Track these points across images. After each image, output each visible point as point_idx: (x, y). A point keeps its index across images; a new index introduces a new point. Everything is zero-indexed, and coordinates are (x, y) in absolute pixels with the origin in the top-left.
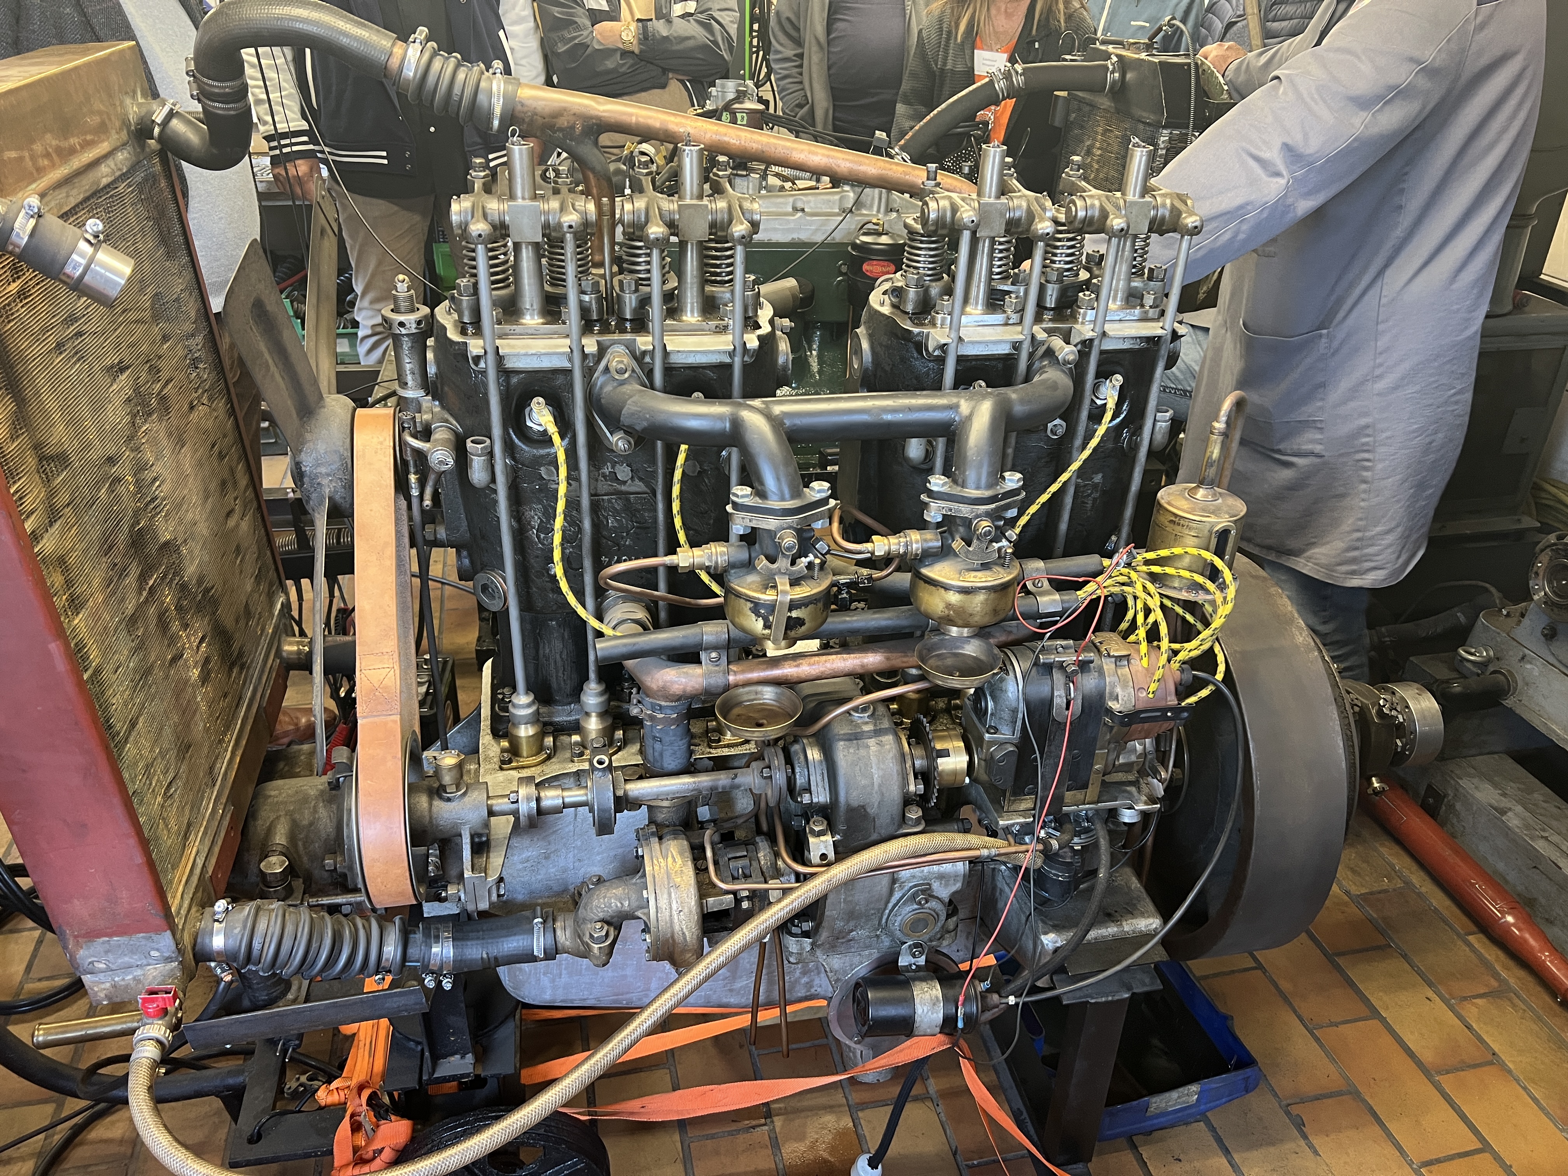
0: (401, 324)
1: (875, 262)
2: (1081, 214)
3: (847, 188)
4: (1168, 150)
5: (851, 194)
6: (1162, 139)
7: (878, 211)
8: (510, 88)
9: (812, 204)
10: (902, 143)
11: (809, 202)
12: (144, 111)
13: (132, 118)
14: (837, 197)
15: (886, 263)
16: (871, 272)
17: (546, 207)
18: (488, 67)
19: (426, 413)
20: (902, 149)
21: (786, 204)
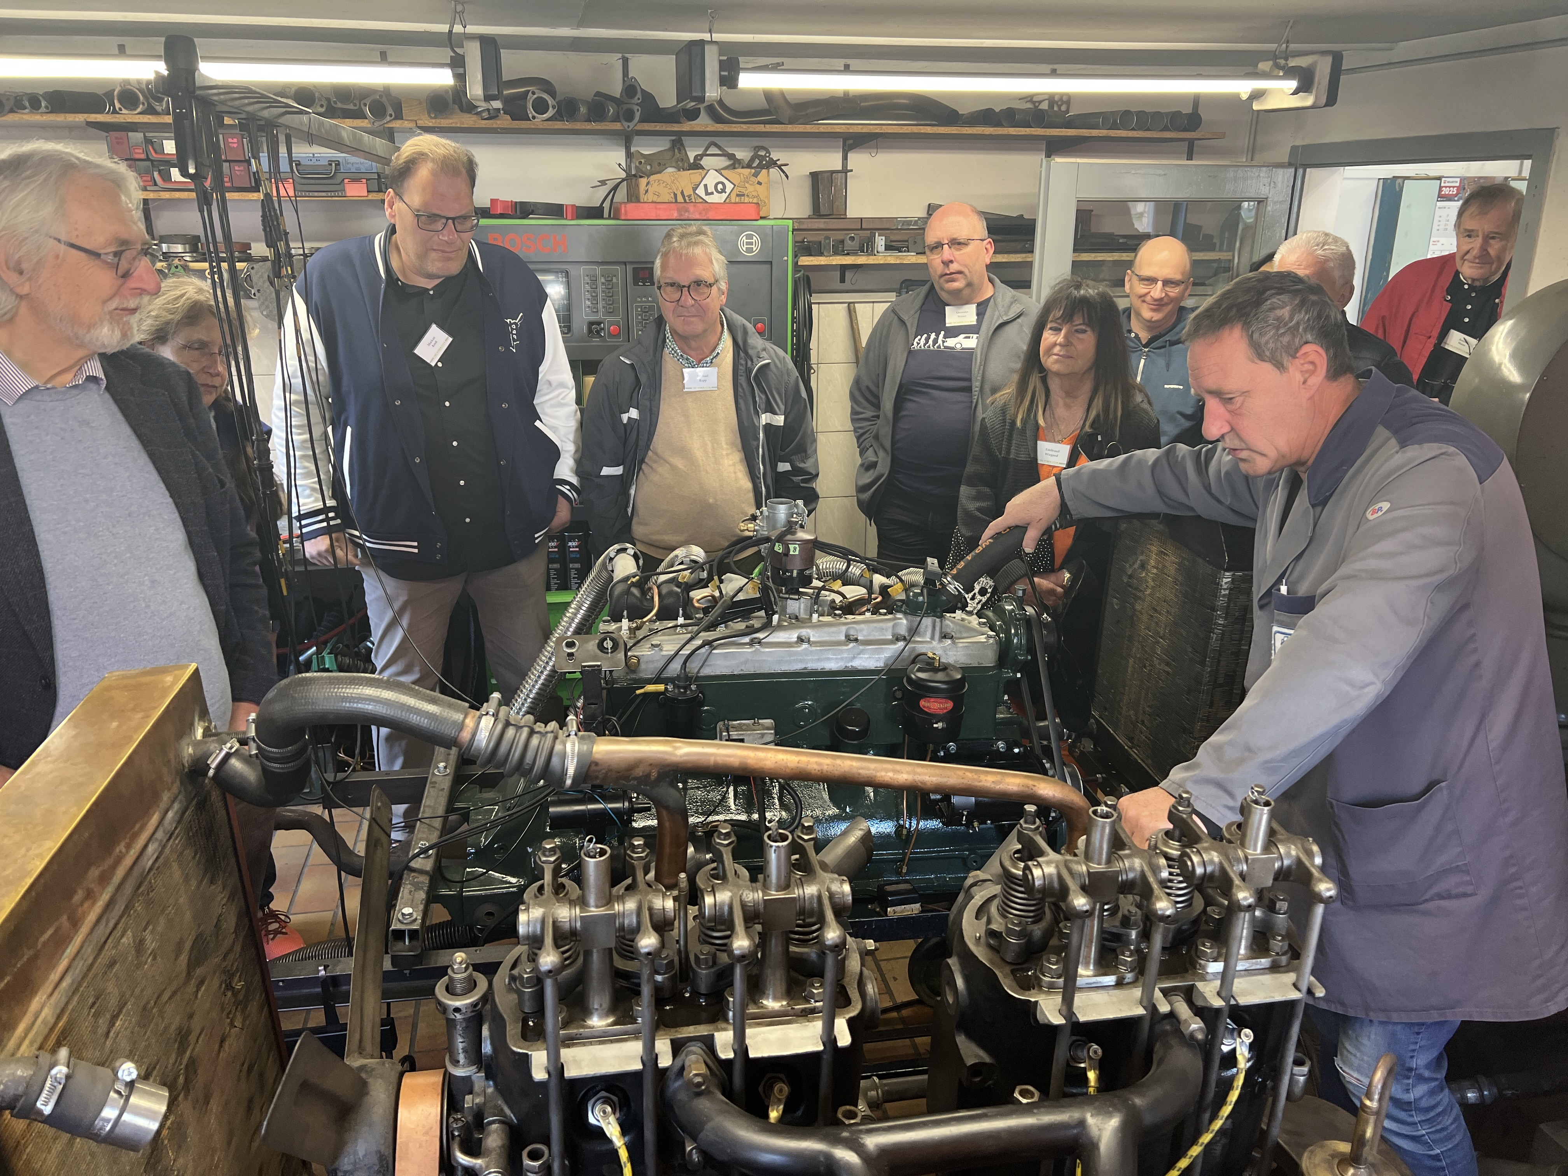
0: (457, 1010)
1: (932, 700)
2: (1199, 871)
3: (899, 615)
4: (1231, 589)
5: (905, 621)
6: (1225, 580)
7: (932, 638)
8: (585, 748)
9: (865, 633)
10: (955, 571)
11: (862, 630)
12: (199, 752)
13: (186, 761)
14: (891, 624)
15: (944, 700)
16: (929, 708)
17: (621, 908)
18: (562, 724)
19: (479, 1095)
20: (954, 578)
21: (839, 633)
